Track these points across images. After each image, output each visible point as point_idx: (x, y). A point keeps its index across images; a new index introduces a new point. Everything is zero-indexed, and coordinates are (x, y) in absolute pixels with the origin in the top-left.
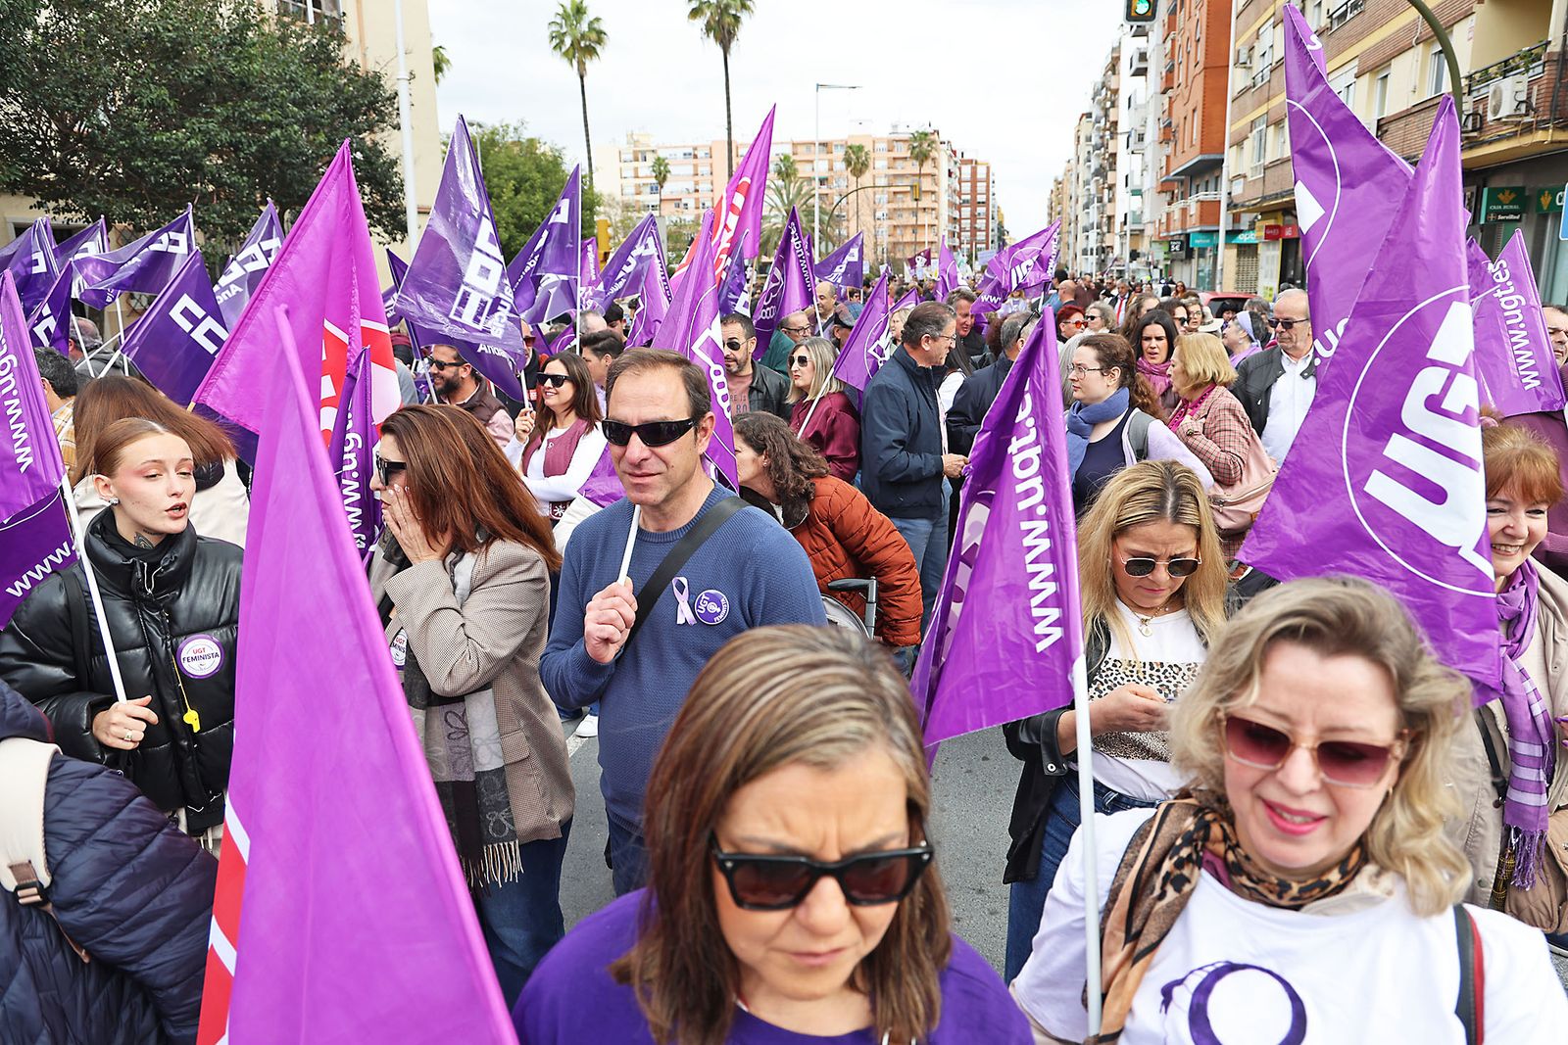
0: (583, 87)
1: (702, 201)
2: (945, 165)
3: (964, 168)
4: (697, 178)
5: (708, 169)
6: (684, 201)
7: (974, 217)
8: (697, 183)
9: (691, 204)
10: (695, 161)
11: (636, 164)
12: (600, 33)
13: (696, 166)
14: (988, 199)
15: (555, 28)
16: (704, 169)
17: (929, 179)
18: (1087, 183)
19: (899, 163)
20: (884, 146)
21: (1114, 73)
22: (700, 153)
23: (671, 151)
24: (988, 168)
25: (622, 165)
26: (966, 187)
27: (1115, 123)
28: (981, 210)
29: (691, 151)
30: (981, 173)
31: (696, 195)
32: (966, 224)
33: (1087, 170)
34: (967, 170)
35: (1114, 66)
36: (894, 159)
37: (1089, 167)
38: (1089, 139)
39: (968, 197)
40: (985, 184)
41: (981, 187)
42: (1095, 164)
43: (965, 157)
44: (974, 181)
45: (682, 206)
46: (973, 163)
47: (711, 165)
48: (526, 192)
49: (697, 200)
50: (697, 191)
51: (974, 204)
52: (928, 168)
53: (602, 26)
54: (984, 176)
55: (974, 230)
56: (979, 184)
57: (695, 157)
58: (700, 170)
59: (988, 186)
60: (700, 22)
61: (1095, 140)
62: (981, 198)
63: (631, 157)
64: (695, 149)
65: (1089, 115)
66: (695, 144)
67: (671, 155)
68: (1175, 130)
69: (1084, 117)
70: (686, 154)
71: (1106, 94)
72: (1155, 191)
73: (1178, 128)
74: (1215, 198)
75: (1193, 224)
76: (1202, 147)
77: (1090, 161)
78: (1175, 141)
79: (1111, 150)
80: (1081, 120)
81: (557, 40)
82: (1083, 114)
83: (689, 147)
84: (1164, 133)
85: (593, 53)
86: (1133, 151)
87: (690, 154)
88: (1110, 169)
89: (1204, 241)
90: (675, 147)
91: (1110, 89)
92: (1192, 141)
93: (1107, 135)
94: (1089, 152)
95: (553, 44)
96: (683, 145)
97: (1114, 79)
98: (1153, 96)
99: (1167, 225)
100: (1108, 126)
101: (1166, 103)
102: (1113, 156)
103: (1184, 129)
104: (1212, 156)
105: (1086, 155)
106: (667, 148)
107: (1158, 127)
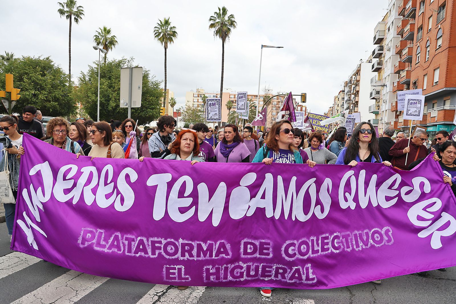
0: (166, 52)
11: (198, 98)
12: (175, 32)
15: (157, 29)
19: (280, 103)
21: (358, 75)
23: (210, 95)
24: (306, 108)
25: (194, 98)
27: (358, 92)
30: (304, 109)
34: (299, 108)
35: (357, 73)
36: (278, 102)
37: (343, 107)
38: (344, 99)
42: (346, 106)
43: (299, 104)
44: (301, 111)
46: (301, 106)
53: (176, 30)
60: (213, 30)
61: (346, 98)
63: (197, 96)
64: (217, 95)
65: (344, 91)
66: (217, 93)
67: (209, 96)
68: (415, 83)
69: (341, 92)
70: (213, 96)
71: (354, 82)
72: (390, 110)
73: (417, 81)
74: (450, 108)
75: (435, 121)
76: (446, 84)
77: (344, 105)
78: (414, 87)
79: (356, 100)
80: (339, 93)
81: (157, 34)
82: (341, 91)
83: (215, 94)
84: (398, 87)
85: (171, 40)
86: (374, 97)
87: (215, 96)
88: (355, 107)
89: (444, 129)
90: (211, 94)
91: (356, 80)
92: (433, 84)
93: (353, 96)
94: (343, 102)
95: (155, 35)
96: (213, 93)
97: (358, 77)
98: (389, 75)
99: (404, 123)
100: (354, 93)
101: (403, 74)
102: (357, 102)
103: (424, 80)
104: (451, 89)
105: (342, 103)
106: (208, 94)
107: (392, 86)
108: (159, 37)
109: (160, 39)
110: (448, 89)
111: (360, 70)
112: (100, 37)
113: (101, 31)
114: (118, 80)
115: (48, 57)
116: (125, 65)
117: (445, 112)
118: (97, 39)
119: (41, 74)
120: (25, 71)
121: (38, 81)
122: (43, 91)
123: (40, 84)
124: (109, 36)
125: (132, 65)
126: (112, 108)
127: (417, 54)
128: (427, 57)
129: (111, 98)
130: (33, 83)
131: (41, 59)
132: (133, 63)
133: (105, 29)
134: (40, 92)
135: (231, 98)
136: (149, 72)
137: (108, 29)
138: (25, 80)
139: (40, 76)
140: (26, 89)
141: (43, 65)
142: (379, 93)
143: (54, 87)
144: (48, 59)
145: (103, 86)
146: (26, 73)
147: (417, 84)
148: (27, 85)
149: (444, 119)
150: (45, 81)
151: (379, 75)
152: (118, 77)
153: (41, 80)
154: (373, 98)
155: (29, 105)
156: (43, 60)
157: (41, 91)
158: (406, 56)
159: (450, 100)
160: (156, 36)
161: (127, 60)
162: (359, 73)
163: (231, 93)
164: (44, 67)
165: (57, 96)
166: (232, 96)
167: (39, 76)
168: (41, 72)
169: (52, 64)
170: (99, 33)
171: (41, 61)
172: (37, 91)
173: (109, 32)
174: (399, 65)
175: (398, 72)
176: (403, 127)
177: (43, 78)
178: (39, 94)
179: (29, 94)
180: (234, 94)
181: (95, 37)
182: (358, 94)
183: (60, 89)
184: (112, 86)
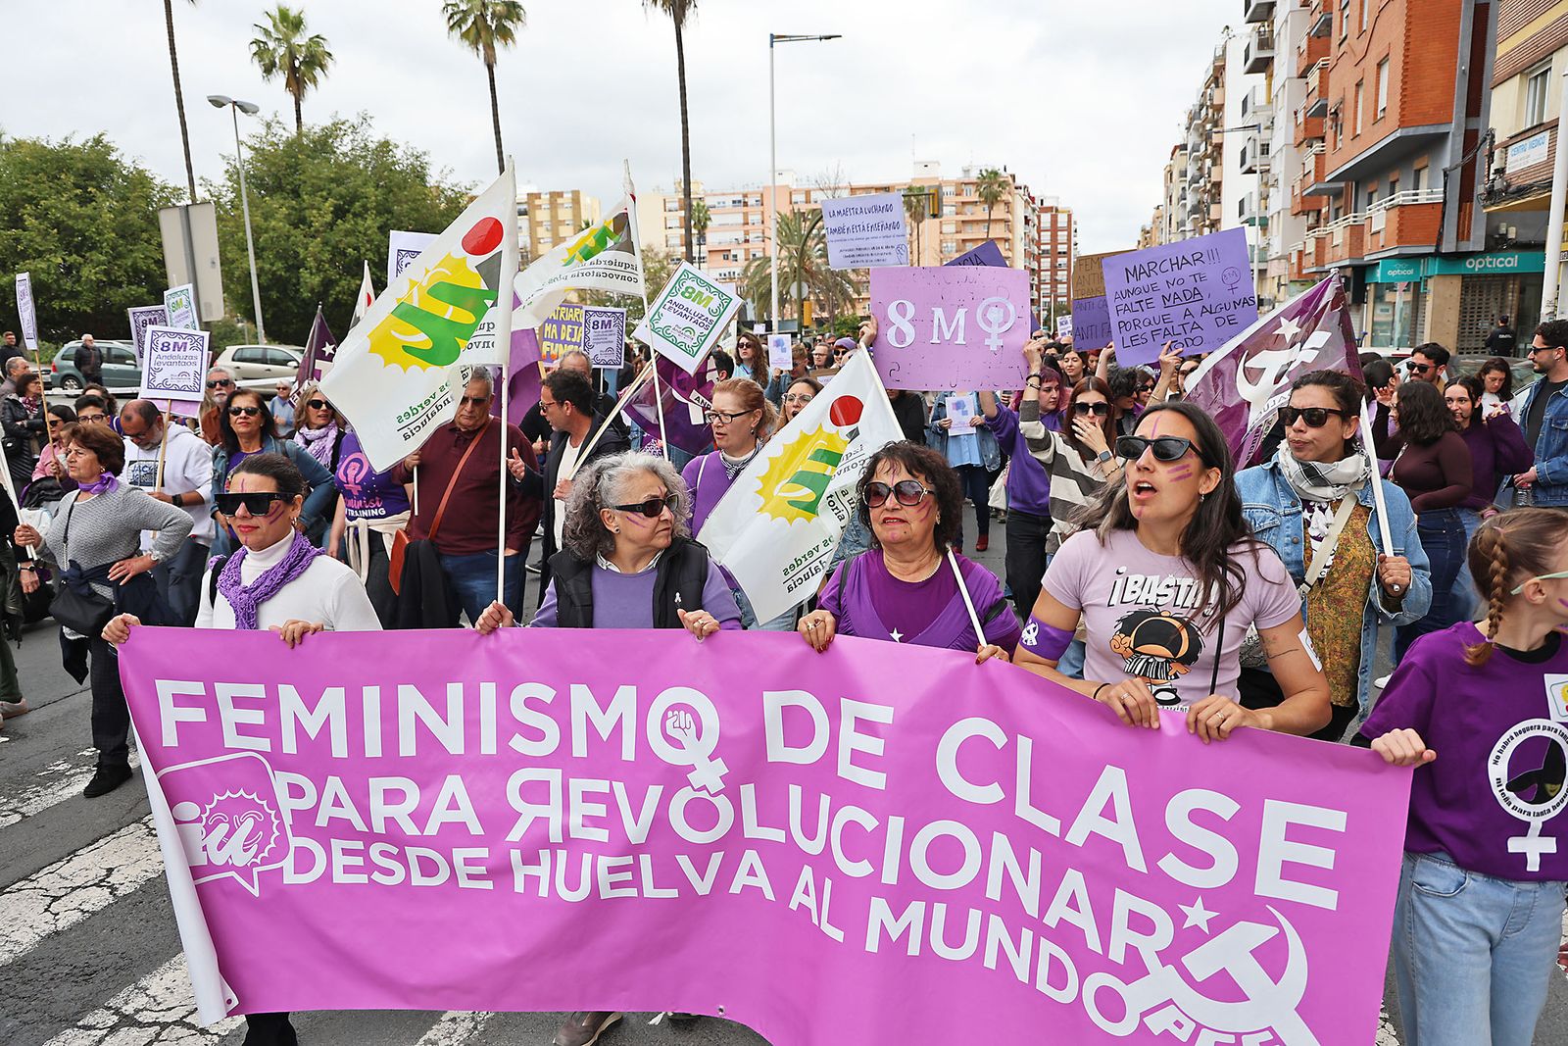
0: (492, 80)
1: (752, 252)
2: (1020, 211)
3: (1043, 215)
4: (747, 227)
5: (759, 217)
6: (733, 253)
7: (1054, 269)
8: (747, 233)
9: (741, 256)
10: (745, 209)
12: (514, 6)
13: (746, 214)
14: (1069, 248)
16: (754, 218)
17: (1003, 225)
18: (1181, 224)
19: (968, 208)
20: (952, 189)
21: (1217, 87)
22: (751, 201)
23: (721, 199)
24: (1070, 216)
25: (668, 214)
26: (1046, 237)
27: (1219, 147)
28: (1062, 261)
29: (740, 198)
30: (1062, 220)
31: (746, 246)
32: (1046, 276)
33: (1181, 211)
34: (1046, 218)
35: (1217, 79)
36: (963, 203)
37: (1185, 205)
38: (1184, 174)
39: (1048, 247)
40: (1066, 233)
41: (1062, 236)
42: (1191, 201)
43: (1045, 205)
44: (1054, 229)
45: (731, 257)
46: (1054, 211)
47: (763, 212)
48: (355, 215)
49: (747, 251)
50: (747, 241)
51: (1055, 254)
52: (999, 212)
54: (1066, 225)
55: (1055, 282)
56: (1059, 233)
57: (746, 204)
58: (751, 218)
59: (1069, 236)
61: (1192, 173)
62: (1062, 248)
64: (745, 196)
65: (1184, 147)
66: (745, 191)
67: (719, 203)
68: (1336, 113)
69: (1178, 150)
70: (734, 202)
71: (1207, 114)
72: (1289, 213)
73: (1341, 106)
74: (1427, 200)
75: (1381, 245)
76: (1402, 116)
77: (1185, 199)
78: (1336, 126)
79: (1214, 179)
80: (1173, 155)
81: (456, 18)
82: (1176, 148)
83: (738, 194)
84: (1306, 129)
85: (506, 34)
86: (1250, 168)
87: (740, 201)
88: (1213, 202)
89: (1403, 272)
90: (723, 194)
91: (1212, 106)
92: (1376, 115)
93: (1208, 162)
94: (1184, 188)
95: (451, 23)
96: (732, 191)
97: (1217, 93)
98: (1284, 86)
99: (1317, 256)
100: (1209, 152)
101: (1314, 78)
102: (1218, 185)
103: (1357, 102)
104: (1421, 131)
105: (1181, 192)
106: (715, 195)
107: (1293, 124)
108: (464, 28)
109: (465, 36)
110: (1411, 131)
111: (1223, 67)
112: (271, 45)
113: (271, 23)
114: (322, 197)
115: (100, 136)
116: (344, 143)
117: (1402, 212)
118: (262, 52)
119: (76, 195)
120: (24, 191)
121: (70, 223)
122: (94, 252)
123: (79, 230)
124: (300, 39)
125: (370, 139)
126: (312, 291)
127: (1345, 8)
128: (1365, 19)
129: (305, 259)
130: (55, 230)
131: (76, 142)
132: (370, 131)
133: (284, 15)
134: (83, 257)
135: (797, 203)
136: (426, 159)
137: (293, 13)
138: (30, 221)
139: (75, 207)
140: (36, 250)
141: (80, 165)
142: (1268, 150)
143: (127, 234)
144: (98, 141)
145: (273, 223)
146: (30, 200)
147: (1340, 115)
148: (38, 239)
149: (1400, 237)
150: (93, 219)
151: (1270, 85)
152: (320, 186)
153: (77, 217)
154: (1250, 171)
155: (56, 305)
156: (84, 145)
157: (88, 255)
158: (1319, 16)
159: (1426, 170)
160: (452, 28)
161: (347, 124)
162: (1220, 80)
163: (794, 187)
164: (86, 170)
165: (141, 264)
166: (799, 198)
167: (71, 204)
168: (79, 191)
169: (113, 157)
170: (267, 32)
171: (76, 150)
172: (74, 256)
173: (296, 24)
174: (1309, 46)
175: (1303, 75)
176: (1314, 270)
177: (88, 210)
178: (80, 264)
179: (49, 266)
180: (806, 187)
181: (255, 48)
182: (1220, 154)
183: (148, 241)
184: (303, 220)
